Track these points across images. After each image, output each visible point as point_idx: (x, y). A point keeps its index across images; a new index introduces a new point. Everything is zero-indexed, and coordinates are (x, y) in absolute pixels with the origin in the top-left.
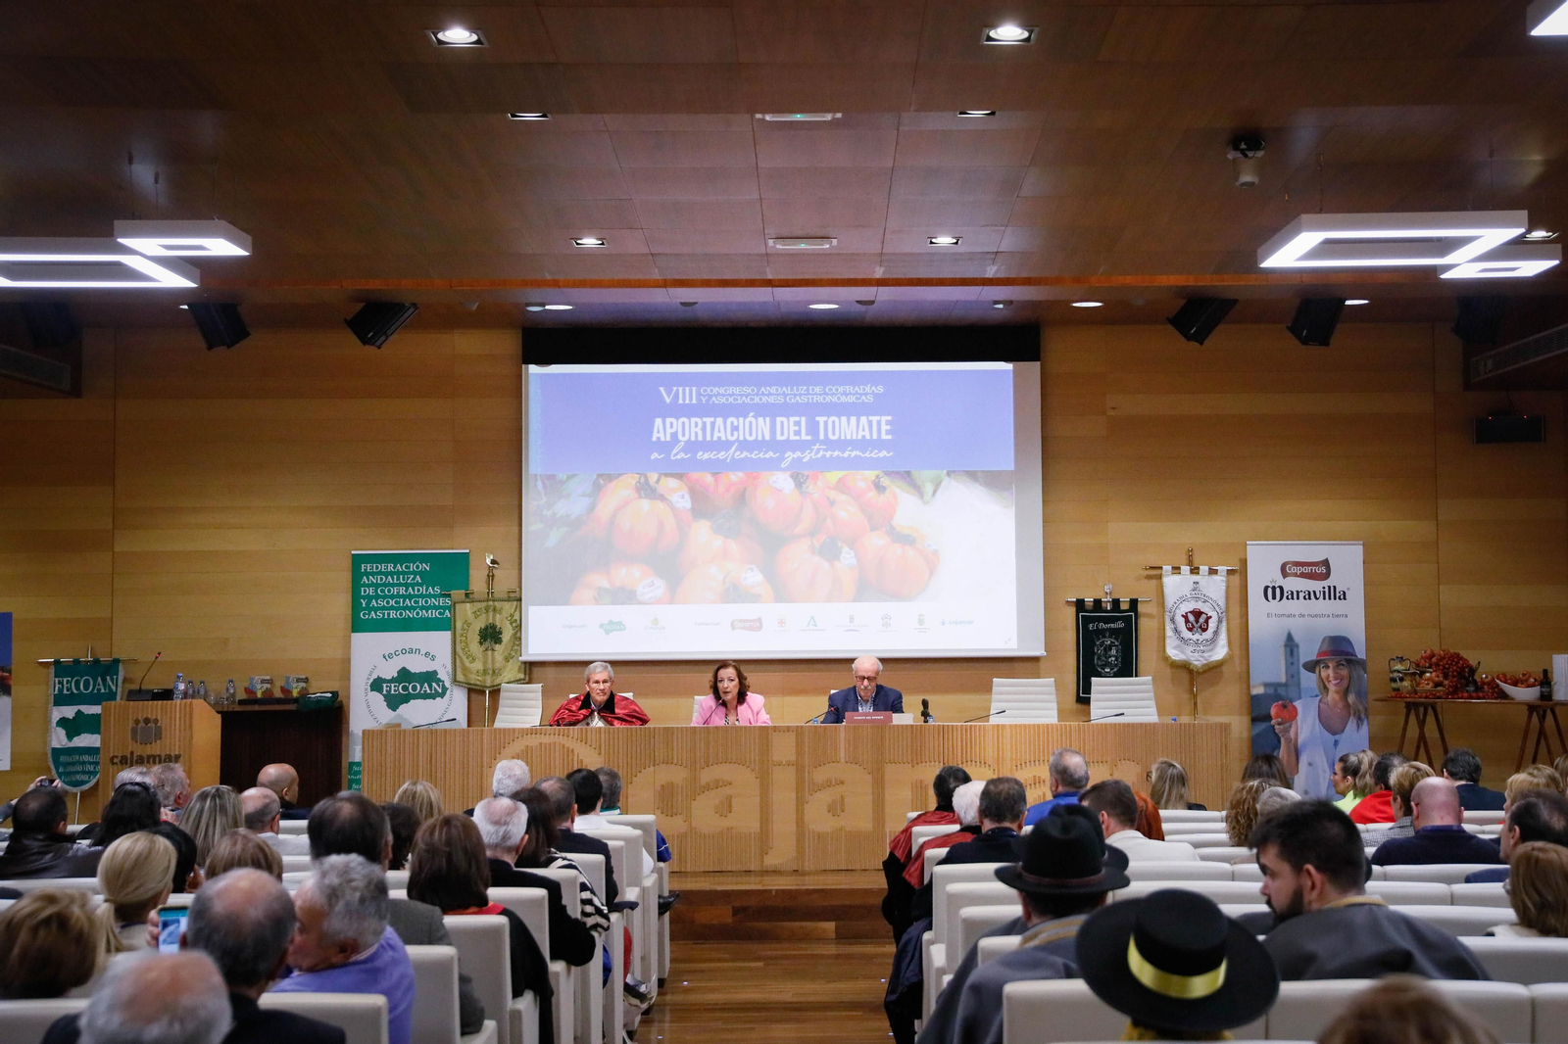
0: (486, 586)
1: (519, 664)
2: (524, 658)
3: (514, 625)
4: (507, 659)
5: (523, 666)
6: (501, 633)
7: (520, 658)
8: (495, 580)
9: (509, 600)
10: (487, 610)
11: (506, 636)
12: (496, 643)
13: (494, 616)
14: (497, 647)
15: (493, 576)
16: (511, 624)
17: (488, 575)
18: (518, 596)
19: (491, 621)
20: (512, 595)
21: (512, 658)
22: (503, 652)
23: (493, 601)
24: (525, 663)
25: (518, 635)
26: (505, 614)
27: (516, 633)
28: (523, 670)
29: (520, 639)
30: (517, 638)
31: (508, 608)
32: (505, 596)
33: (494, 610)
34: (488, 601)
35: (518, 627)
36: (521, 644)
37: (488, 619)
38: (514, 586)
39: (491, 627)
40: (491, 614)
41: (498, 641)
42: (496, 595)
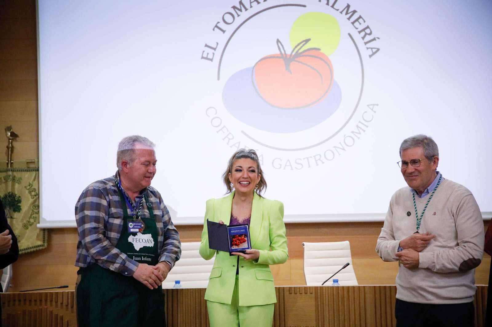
0: (6, 157)
1: (38, 231)
2: (42, 225)
3: (33, 193)
4: (26, 227)
5: (42, 233)
6: (20, 201)
7: (38, 225)
8: (15, 151)
9: (28, 170)
10: (6, 179)
11: (25, 206)
12: (15, 211)
13: (13, 186)
14: (16, 215)
15: (12, 148)
16: (30, 192)
17: (8, 147)
18: (37, 167)
19: (10, 190)
20: (32, 166)
21: (31, 225)
22: (22, 220)
23: (13, 171)
24: (44, 230)
25: (37, 203)
26: (24, 183)
27: (35, 201)
28: (41, 237)
29: (38, 206)
30: (36, 207)
31: (27, 177)
32: (24, 166)
33: (14, 179)
34: (7, 171)
35: (37, 196)
36: (39, 212)
37: (7, 187)
38: (33, 158)
39: (10, 196)
40: (10, 183)
41: (17, 209)
42: (16, 166)
